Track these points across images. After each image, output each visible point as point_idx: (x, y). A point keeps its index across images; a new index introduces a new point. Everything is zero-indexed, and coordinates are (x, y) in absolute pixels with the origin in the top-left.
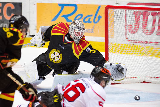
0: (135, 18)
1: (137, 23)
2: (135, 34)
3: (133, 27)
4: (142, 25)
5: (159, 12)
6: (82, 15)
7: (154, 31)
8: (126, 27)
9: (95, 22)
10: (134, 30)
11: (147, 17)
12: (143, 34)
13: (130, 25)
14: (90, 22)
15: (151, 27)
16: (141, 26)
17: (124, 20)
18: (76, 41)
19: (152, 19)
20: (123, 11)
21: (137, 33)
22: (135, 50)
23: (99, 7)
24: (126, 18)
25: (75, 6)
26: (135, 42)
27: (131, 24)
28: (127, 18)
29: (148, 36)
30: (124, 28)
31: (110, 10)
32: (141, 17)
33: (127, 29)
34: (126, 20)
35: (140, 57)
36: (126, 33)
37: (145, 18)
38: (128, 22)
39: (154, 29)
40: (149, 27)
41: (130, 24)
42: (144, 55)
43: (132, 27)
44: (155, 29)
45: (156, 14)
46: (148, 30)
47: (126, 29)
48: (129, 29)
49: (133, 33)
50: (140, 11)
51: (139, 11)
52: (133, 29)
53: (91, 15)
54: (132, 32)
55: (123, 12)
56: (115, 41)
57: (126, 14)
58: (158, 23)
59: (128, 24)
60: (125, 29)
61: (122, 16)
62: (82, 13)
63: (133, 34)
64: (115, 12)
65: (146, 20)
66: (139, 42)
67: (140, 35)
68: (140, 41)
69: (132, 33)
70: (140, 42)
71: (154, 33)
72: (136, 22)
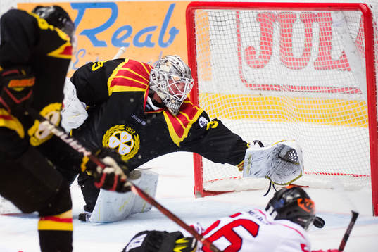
0: (262, 29)
1: (267, 42)
2: (263, 70)
3: (258, 53)
4: (278, 46)
5: (318, 12)
6: (129, 29)
7: (311, 60)
8: (239, 54)
9: (163, 45)
10: (260, 60)
11: (291, 26)
12: (284, 69)
13: (250, 48)
14: (152, 45)
15: (301, 50)
16: (276, 48)
17: (235, 36)
18: (173, 106)
19: (303, 30)
20: (231, 13)
21: (267, 67)
22: (265, 107)
23: (172, 6)
24: (238, 31)
25: (113, 6)
26: (264, 89)
27: (253, 45)
28: (241, 31)
29: (296, 72)
30: (235, 55)
31: (199, 14)
32: (277, 27)
33: (243, 59)
34: (239, 35)
35: (278, 125)
36: (240, 67)
37: (287, 28)
38: (243, 40)
39: (310, 54)
40: (298, 51)
41: (249, 44)
42: (287, 119)
43: (255, 53)
44: (312, 54)
45: (313, 18)
46: (293, 59)
47: (240, 58)
48: (248, 58)
49: (258, 67)
50: (273, 11)
51: (270, 13)
52: (257, 57)
53: (154, 28)
54: (256, 65)
55: (230, 17)
56: (215, 87)
57: (238, 22)
58: (318, 38)
59: (244, 45)
60: (236, 59)
61: (228, 27)
62: (129, 24)
63: (259, 70)
64: (210, 18)
65: (287, 33)
66: (272, 89)
67: (275, 71)
68: (275, 86)
69: (254, 67)
70: (277, 88)
71: (309, 65)
72: (264, 39)
